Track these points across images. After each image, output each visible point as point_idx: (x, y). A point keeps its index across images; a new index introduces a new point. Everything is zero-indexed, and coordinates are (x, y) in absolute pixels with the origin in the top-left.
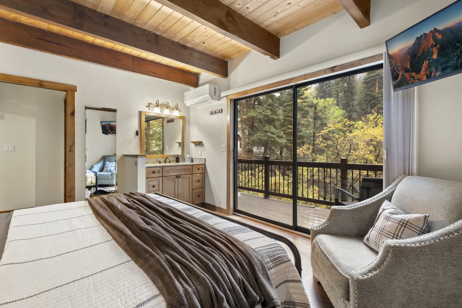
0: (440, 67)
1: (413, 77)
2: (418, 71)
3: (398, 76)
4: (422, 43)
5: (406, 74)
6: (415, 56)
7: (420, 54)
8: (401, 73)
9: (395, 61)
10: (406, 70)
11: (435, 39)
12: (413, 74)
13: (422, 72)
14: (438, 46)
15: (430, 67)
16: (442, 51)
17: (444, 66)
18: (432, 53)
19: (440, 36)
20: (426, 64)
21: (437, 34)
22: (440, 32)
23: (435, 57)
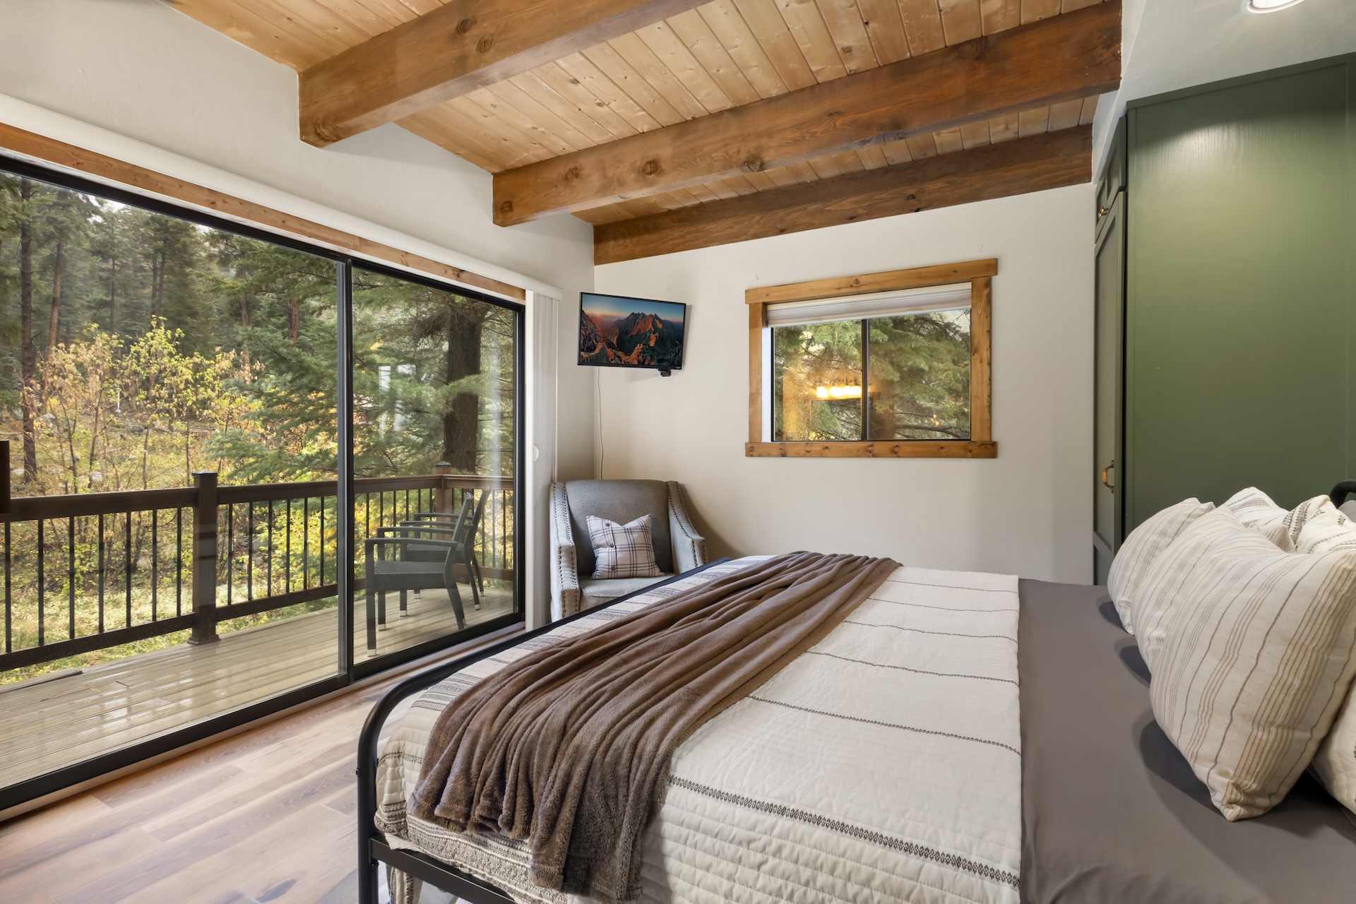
0: (656, 357)
1: (619, 357)
2: (629, 353)
3: (595, 348)
4: (638, 323)
5: (609, 350)
6: (627, 333)
7: (634, 333)
8: (600, 346)
9: (592, 326)
10: (610, 345)
11: (654, 325)
12: (620, 353)
13: (634, 355)
14: (657, 334)
15: (644, 352)
16: (660, 341)
17: (660, 357)
18: (649, 339)
19: (660, 326)
20: (639, 347)
21: (657, 322)
22: (661, 321)
23: (652, 344)
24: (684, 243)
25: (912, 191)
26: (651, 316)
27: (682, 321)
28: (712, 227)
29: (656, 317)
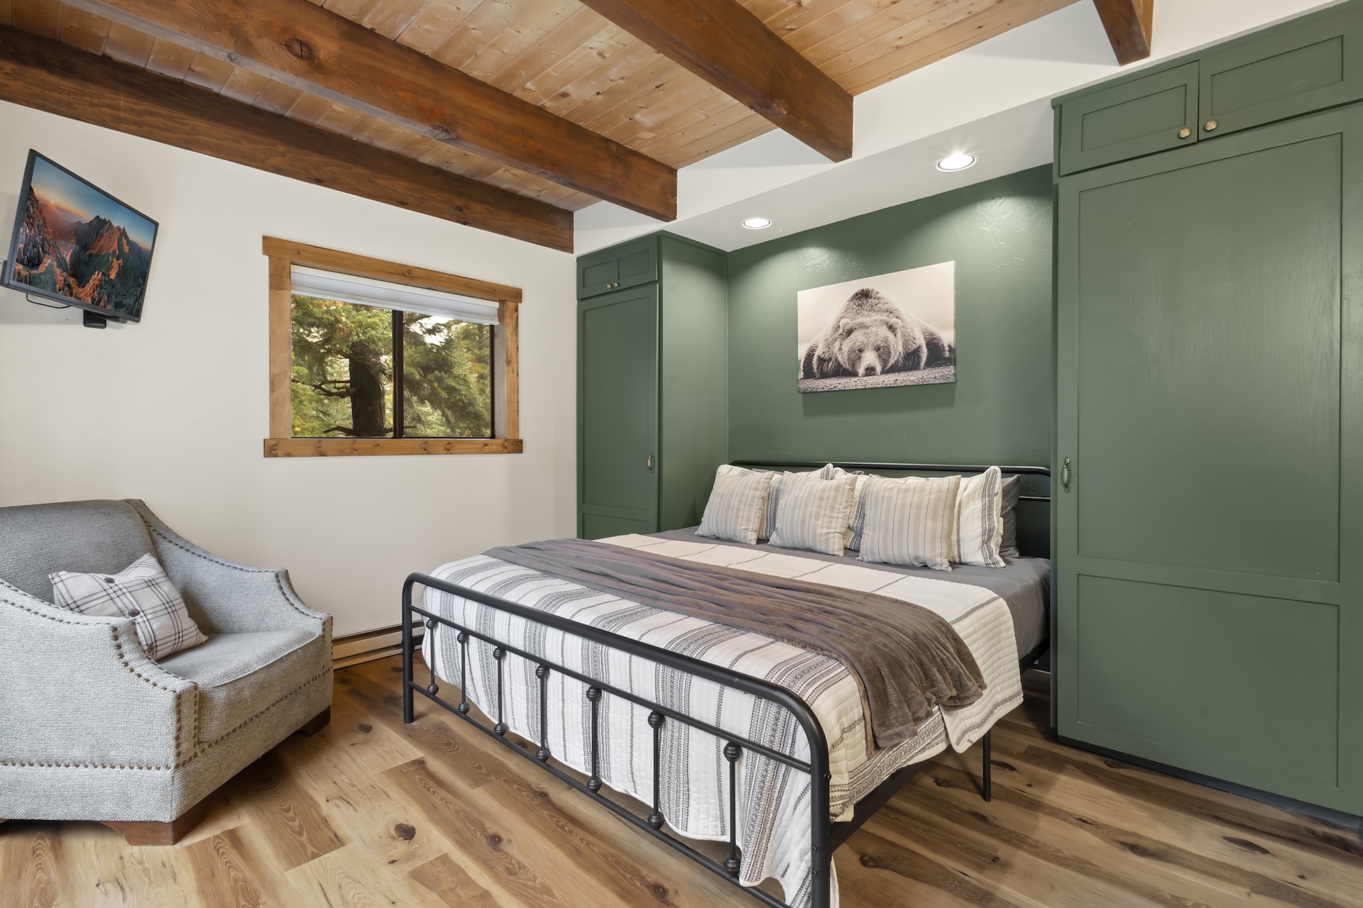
1: (69, 286)
2: (83, 282)
3: (39, 261)
4: (102, 235)
5: (58, 271)
6: (86, 247)
7: (95, 251)
8: (47, 261)
9: (42, 222)
10: (61, 263)
11: (120, 245)
12: (72, 281)
13: (88, 288)
14: (121, 261)
15: (102, 287)
16: (123, 272)
17: (119, 299)
18: (110, 267)
19: (126, 249)
20: (97, 276)
21: (124, 241)
22: (130, 243)
23: (113, 276)
24: (135, 123)
25: (461, 204)
26: (118, 228)
27: (150, 249)
28: (200, 124)
29: (123, 233)
